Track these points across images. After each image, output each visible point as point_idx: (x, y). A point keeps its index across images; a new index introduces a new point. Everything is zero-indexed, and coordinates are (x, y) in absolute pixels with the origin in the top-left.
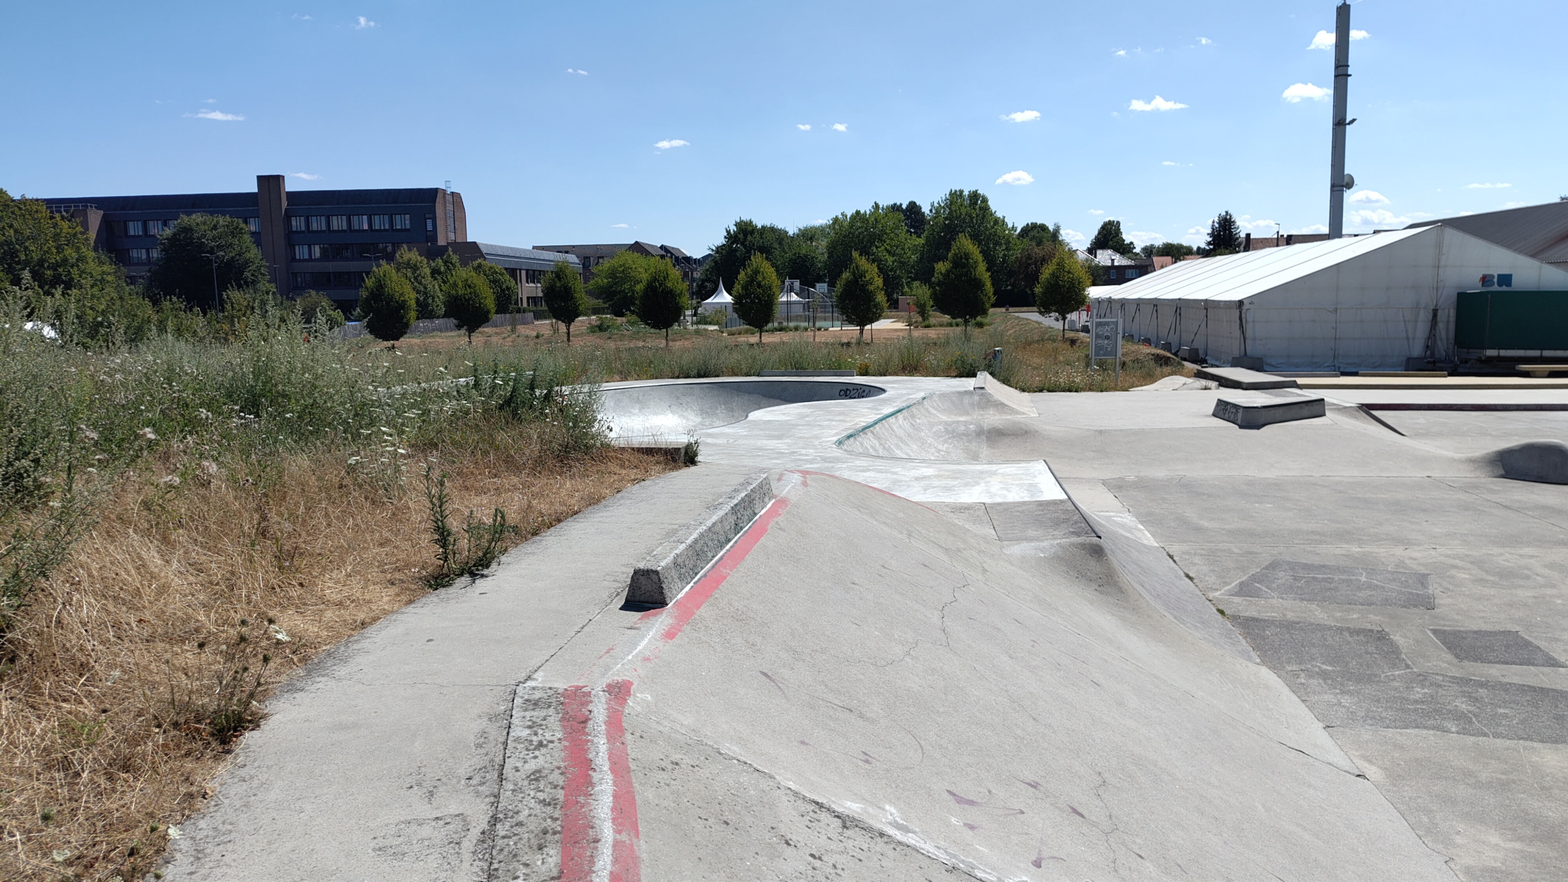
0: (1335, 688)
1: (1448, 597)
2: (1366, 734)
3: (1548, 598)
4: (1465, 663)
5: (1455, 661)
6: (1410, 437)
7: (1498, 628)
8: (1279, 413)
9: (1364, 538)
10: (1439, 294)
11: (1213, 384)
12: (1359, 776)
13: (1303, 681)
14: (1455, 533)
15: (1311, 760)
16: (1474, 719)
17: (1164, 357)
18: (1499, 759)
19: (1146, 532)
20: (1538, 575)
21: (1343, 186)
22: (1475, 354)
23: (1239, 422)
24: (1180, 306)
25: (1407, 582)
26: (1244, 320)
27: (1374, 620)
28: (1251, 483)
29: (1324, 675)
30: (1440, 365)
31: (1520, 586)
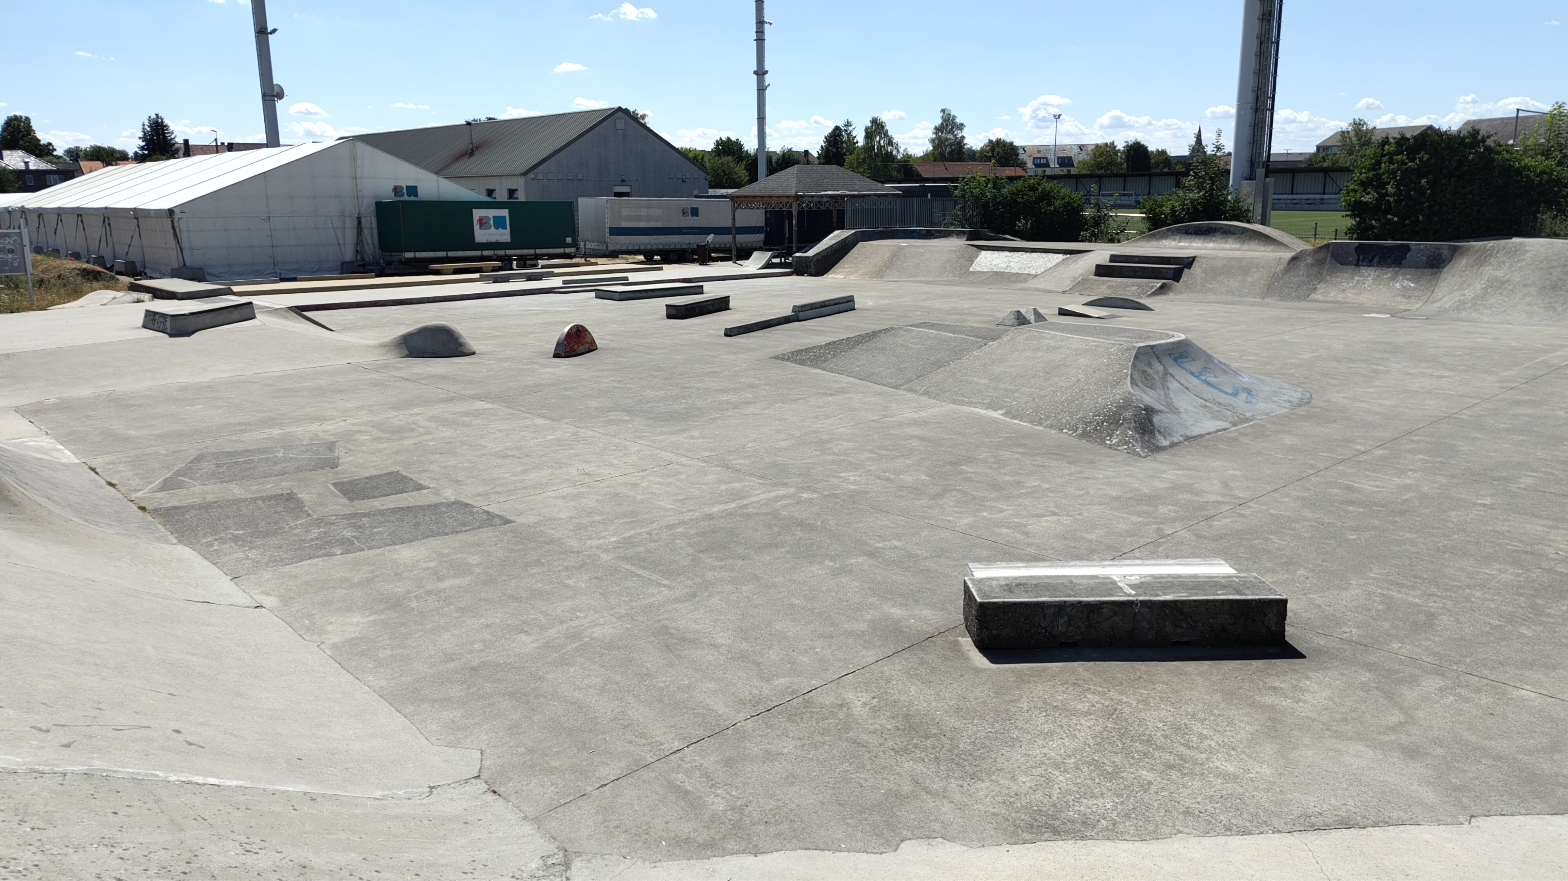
0: (245, 547)
1: (350, 456)
2: (267, 575)
3: (424, 443)
4: (356, 502)
5: (348, 502)
6: (338, 332)
7: (385, 471)
8: (208, 318)
9: (286, 421)
10: (360, 203)
11: (147, 296)
12: (257, 607)
13: (216, 548)
14: (363, 406)
15: (214, 606)
16: (355, 541)
17: (93, 271)
18: (369, 564)
19: (66, 451)
20: (420, 427)
21: (274, 96)
22: (396, 256)
23: (168, 331)
24: (107, 216)
25: (318, 450)
26: (177, 230)
27: (285, 486)
28: (184, 389)
29: (236, 539)
30: (369, 267)
31: (406, 438)
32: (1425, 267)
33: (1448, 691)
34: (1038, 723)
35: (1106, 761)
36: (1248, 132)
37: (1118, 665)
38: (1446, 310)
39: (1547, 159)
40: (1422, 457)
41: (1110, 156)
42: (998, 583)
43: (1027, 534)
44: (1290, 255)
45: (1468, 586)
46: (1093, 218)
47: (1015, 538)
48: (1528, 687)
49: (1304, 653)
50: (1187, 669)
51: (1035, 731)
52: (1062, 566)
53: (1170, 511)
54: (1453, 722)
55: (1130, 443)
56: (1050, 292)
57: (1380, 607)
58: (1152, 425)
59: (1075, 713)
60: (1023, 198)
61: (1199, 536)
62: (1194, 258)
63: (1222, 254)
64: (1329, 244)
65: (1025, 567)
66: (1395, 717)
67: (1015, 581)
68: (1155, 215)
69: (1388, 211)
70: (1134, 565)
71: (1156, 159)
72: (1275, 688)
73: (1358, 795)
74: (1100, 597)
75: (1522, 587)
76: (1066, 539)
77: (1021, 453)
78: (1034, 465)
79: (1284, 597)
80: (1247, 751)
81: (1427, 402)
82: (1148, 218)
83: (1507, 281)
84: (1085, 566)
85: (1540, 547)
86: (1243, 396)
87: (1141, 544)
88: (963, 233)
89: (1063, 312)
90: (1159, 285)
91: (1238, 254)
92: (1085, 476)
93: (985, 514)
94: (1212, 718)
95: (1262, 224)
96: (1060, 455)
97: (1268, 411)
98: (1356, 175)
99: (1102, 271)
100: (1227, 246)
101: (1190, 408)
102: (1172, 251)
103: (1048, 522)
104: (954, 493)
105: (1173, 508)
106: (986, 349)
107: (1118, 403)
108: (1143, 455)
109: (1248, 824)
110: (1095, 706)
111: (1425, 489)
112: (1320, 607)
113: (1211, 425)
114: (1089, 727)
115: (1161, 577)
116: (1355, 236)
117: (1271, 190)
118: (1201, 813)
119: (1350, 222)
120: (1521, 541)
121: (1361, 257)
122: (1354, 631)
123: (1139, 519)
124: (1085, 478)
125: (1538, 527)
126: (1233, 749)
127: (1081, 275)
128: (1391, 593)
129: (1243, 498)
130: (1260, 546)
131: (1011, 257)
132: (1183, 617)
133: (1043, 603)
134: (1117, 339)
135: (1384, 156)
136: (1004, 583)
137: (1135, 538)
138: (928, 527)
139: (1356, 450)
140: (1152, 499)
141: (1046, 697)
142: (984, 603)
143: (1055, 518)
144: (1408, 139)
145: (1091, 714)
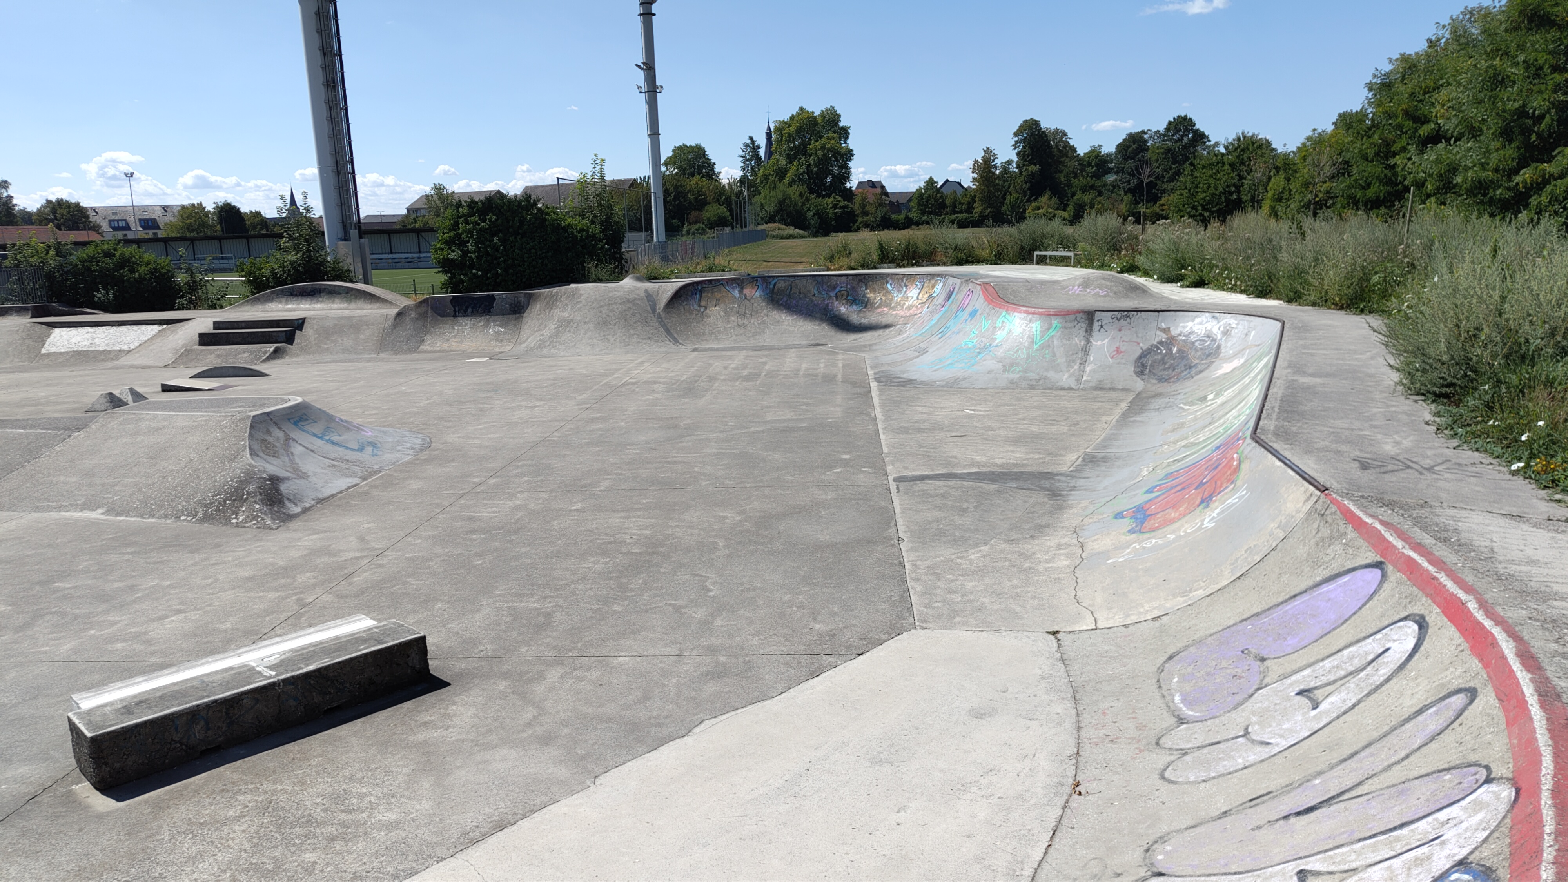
32: (509, 314)
33: (568, 676)
34: (184, 849)
35: (265, 860)
36: (334, 195)
37: (268, 754)
38: (531, 349)
39: (583, 219)
40: (526, 479)
41: (200, 217)
42: (113, 707)
43: (148, 642)
44: (394, 311)
45: (572, 582)
46: (187, 284)
47: (134, 650)
48: (623, 654)
49: (448, 681)
50: (341, 734)
51: (182, 859)
52: (191, 667)
53: (309, 578)
54: (574, 702)
55: (259, 517)
56: (149, 367)
57: (508, 619)
58: (280, 494)
59: (226, 822)
60: (98, 265)
61: (340, 596)
62: (304, 319)
63: (331, 314)
64: (427, 299)
65: (146, 680)
66: (530, 713)
67: (135, 700)
68: (256, 278)
69: (472, 266)
70: (273, 644)
71: (251, 221)
72: (426, 724)
73: (507, 795)
74: (238, 688)
75: (611, 572)
76: (196, 635)
77: (131, 553)
78: (150, 563)
79: (422, 634)
80: (406, 793)
81: (526, 431)
82: (249, 281)
83: (572, 320)
84: (217, 660)
85: (620, 535)
86: (369, 449)
87: (282, 619)
88: (26, 309)
89: (166, 389)
90: (272, 349)
91: (347, 313)
92: (212, 562)
93: (92, 632)
94: (370, 774)
95: (365, 283)
96: (179, 545)
97: (394, 460)
98: (440, 235)
99: (206, 339)
100: (335, 306)
101: (319, 470)
102: (280, 314)
103: (174, 622)
104: (48, 618)
105: (312, 574)
106: (71, 441)
107: (240, 477)
108: (274, 527)
109: (414, 865)
110: (247, 806)
111: (532, 506)
112: (458, 633)
113: (342, 483)
114: (244, 831)
115: (302, 648)
116: (449, 290)
117: (368, 251)
118: (368, 872)
119: (443, 278)
120: (606, 534)
121: (457, 309)
122: (489, 647)
123: (277, 595)
124: (212, 564)
125: (616, 520)
126: (393, 797)
127: (183, 346)
128: (515, 604)
129: (379, 549)
130: (400, 591)
131: (94, 332)
132: (329, 683)
133: (172, 714)
134: (229, 410)
135: (460, 217)
136: (120, 706)
137: (275, 615)
138: (15, 666)
139: (474, 483)
140: (289, 571)
141: (191, 816)
142: (97, 736)
143: (181, 616)
144: (477, 203)
145: (244, 816)
